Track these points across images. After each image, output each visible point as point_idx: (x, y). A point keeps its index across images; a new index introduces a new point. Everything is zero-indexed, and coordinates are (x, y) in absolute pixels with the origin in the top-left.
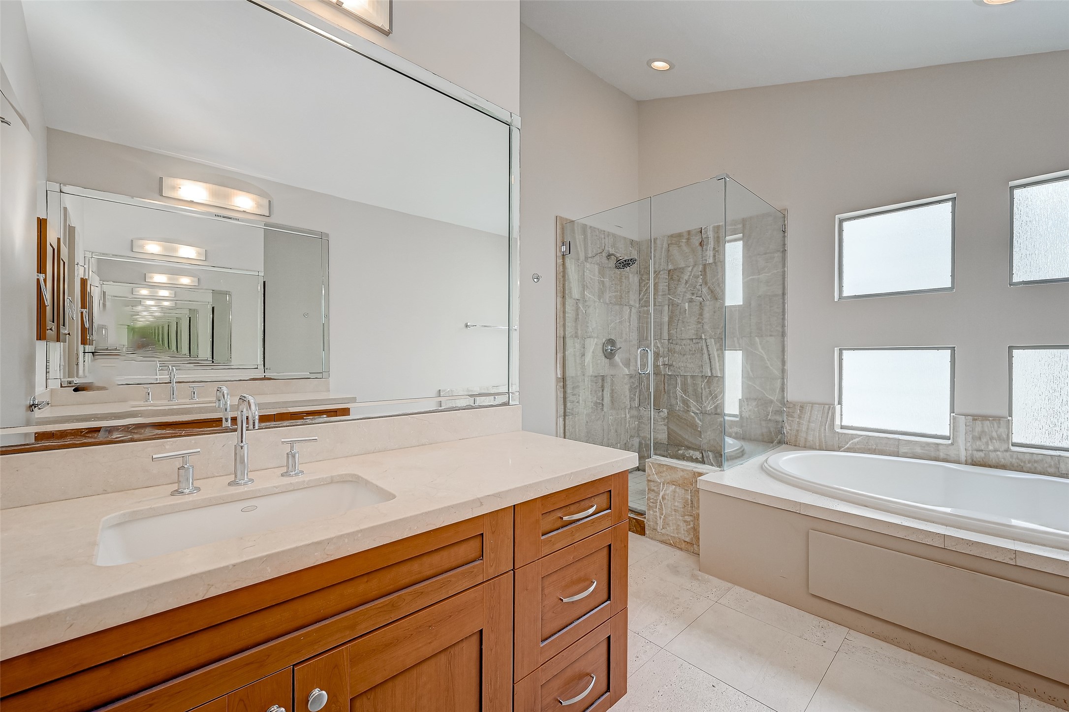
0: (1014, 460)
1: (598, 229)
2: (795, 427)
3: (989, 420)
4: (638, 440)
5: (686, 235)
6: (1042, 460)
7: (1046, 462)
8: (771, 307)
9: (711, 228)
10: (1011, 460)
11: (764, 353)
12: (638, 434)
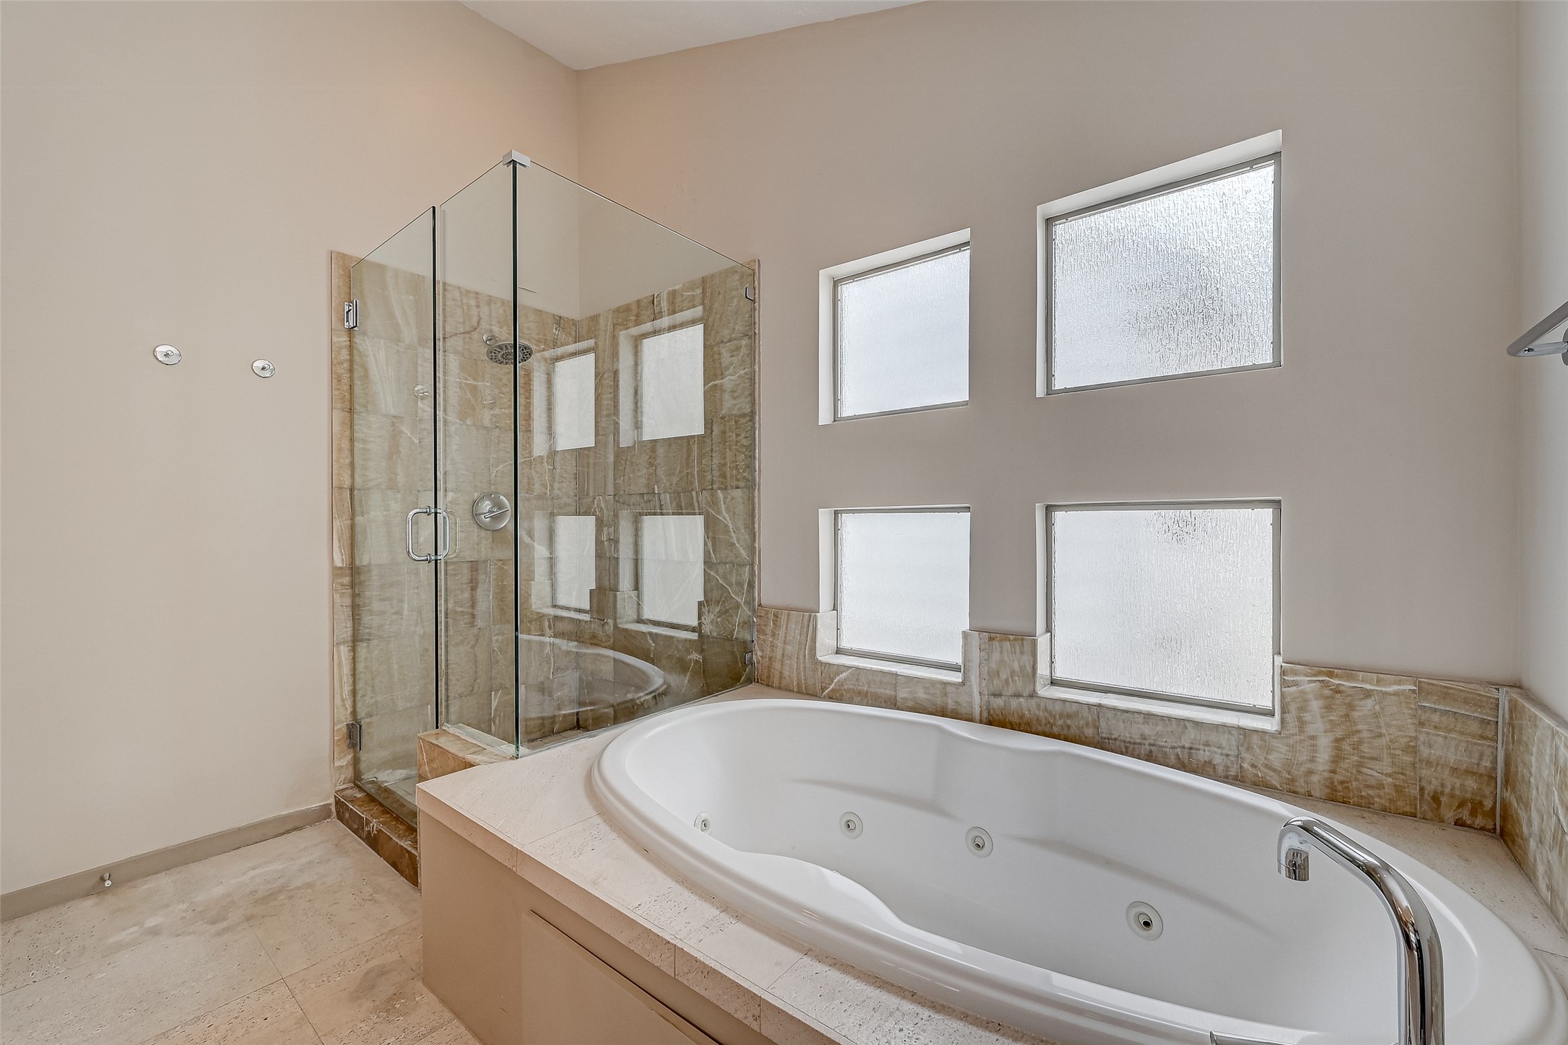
0: (1041, 714)
1: (459, 288)
2: (768, 651)
3: (1009, 640)
4: (577, 675)
5: (634, 307)
6: (1076, 714)
7: (1082, 717)
8: (738, 435)
9: (665, 296)
10: (1037, 712)
11: (728, 518)
12: (578, 664)
